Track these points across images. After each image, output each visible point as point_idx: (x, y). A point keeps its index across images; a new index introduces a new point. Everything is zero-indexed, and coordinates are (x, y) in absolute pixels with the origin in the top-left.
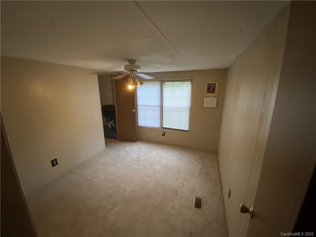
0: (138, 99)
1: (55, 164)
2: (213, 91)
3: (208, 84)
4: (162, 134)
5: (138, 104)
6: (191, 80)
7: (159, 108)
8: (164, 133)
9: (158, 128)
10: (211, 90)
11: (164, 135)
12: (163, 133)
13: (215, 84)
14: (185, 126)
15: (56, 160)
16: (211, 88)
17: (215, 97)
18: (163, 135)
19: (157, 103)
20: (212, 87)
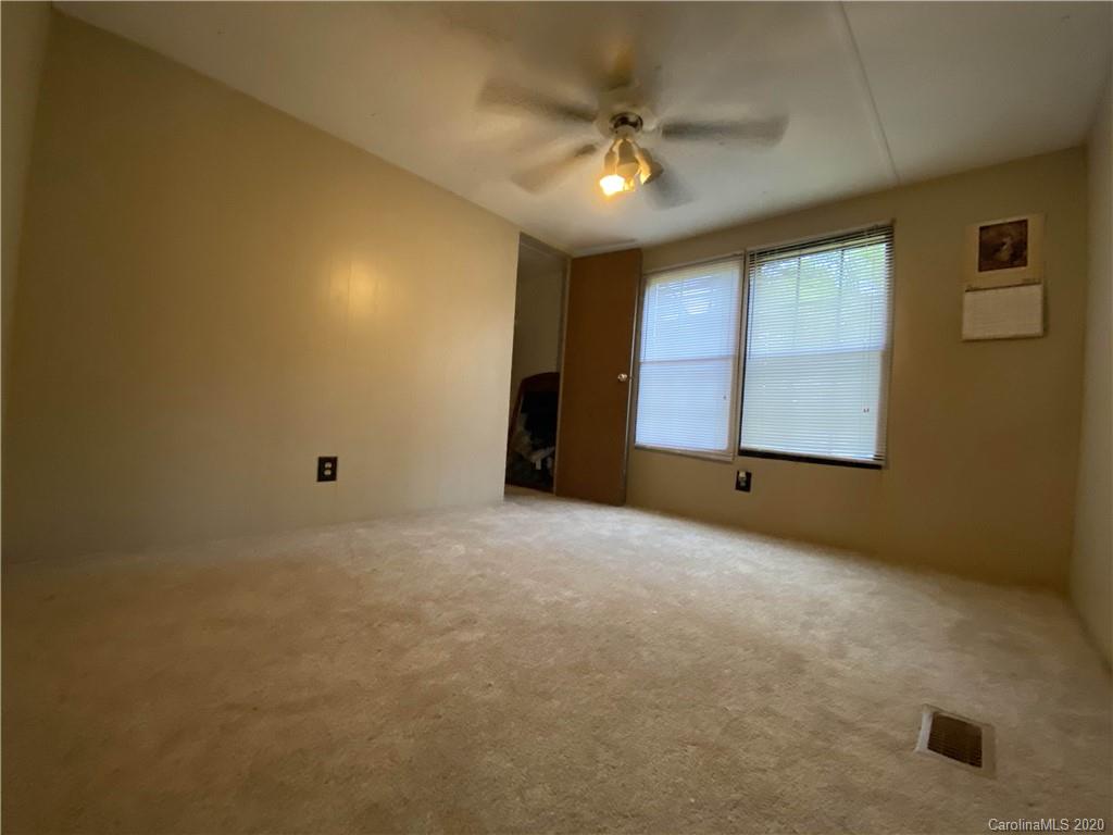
0: (643, 337)
1: (328, 473)
2: (1018, 257)
3: (982, 229)
4: (738, 483)
5: (642, 359)
6: (888, 232)
7: (728, 369)
8: (749, 475)
9: (718, 453)
10: (1005, 254)
11: (744, 485)
12: (742, 475)
13: (1025, 221)
14: (857, 440)
15: (334, 461)
16: (1004, 244)
17: (1026, 283)
18: (739, 487)
19: (721, 343)
20: (1008, 240)
